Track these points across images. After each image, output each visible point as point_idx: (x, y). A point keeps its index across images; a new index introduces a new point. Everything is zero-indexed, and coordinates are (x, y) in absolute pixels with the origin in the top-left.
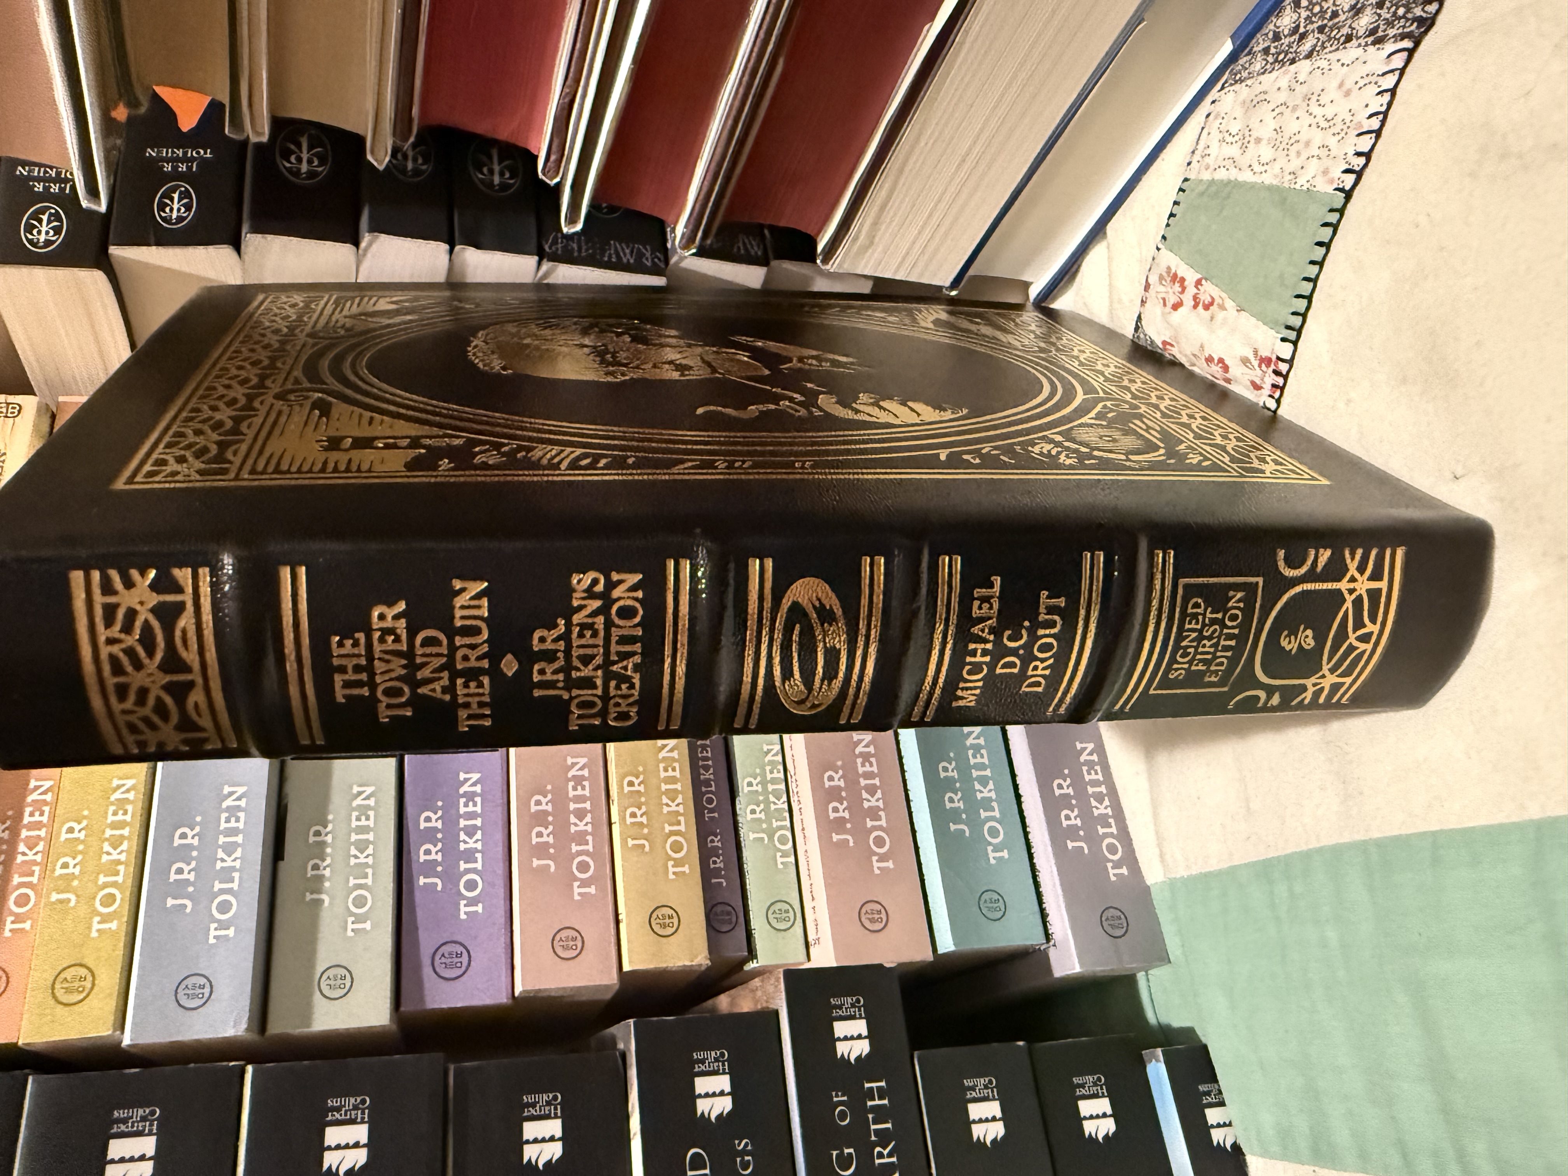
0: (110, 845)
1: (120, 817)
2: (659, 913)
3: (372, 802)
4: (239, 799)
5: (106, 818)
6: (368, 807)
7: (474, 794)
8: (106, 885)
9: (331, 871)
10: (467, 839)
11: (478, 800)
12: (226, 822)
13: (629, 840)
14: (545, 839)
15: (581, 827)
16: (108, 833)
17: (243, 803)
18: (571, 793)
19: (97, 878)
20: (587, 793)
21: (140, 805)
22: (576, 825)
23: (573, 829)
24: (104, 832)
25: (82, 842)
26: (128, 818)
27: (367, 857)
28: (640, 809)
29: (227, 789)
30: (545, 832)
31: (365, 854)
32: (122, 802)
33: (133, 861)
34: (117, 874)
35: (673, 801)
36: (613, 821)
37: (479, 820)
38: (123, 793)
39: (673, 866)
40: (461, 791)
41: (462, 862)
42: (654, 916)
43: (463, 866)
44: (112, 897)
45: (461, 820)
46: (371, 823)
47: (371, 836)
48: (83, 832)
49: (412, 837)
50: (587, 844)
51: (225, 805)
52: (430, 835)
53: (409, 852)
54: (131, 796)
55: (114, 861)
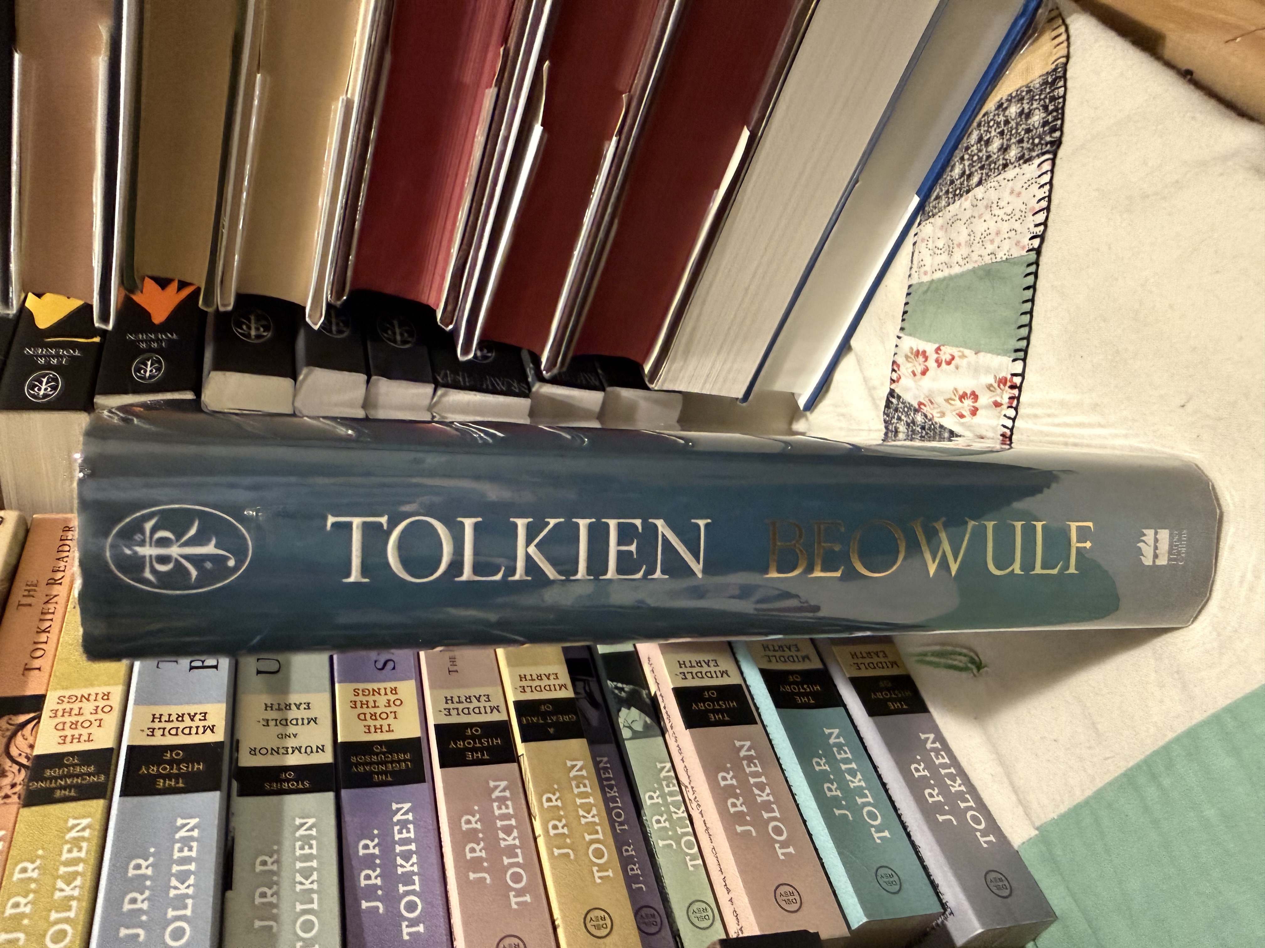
1: (74, 854)
2: (592, 915)
3: (314, 832)
4: (192, 830)
5: (60, 854)
6: (311, 837)
7: (407, 822)
8: (57, 922)
10: (404, 863)
11: (411, 826)
12: (179, 852)
13: (555, 849)
14: (477, 854)
15: (510, 841)
16: (63, 870)
17: (195, 833)
18: (497, 812)
19: (48, 917)
20: (511, 810)
21: (94, 839)
22: (505, 840)
23: (503, 844)
24: (58, 870)
25: (35, 880)
27: (312, 883)
29: (180, 822)
30: (478, 848)
31: (310, 880)
32: (76, 843)
34: (69, 909)
35: (589, 813)
36: (537, 834)
37: (413, 844)
38: (78, 831)
39: (598, 872)
40: (395, 819)
41: (400, 886)
42: (588, 918)
43: (402, 889)
44: (64, 933)
45: (397, 846)
46: (314, 851)
47: (314, 864)
48: (37, 871)
49: (352, 863)
50: (517, 856)
51: (177, 836)
52: (369, 862)
53: (351, 880)
54: (86, 834)
55: (66, 897)
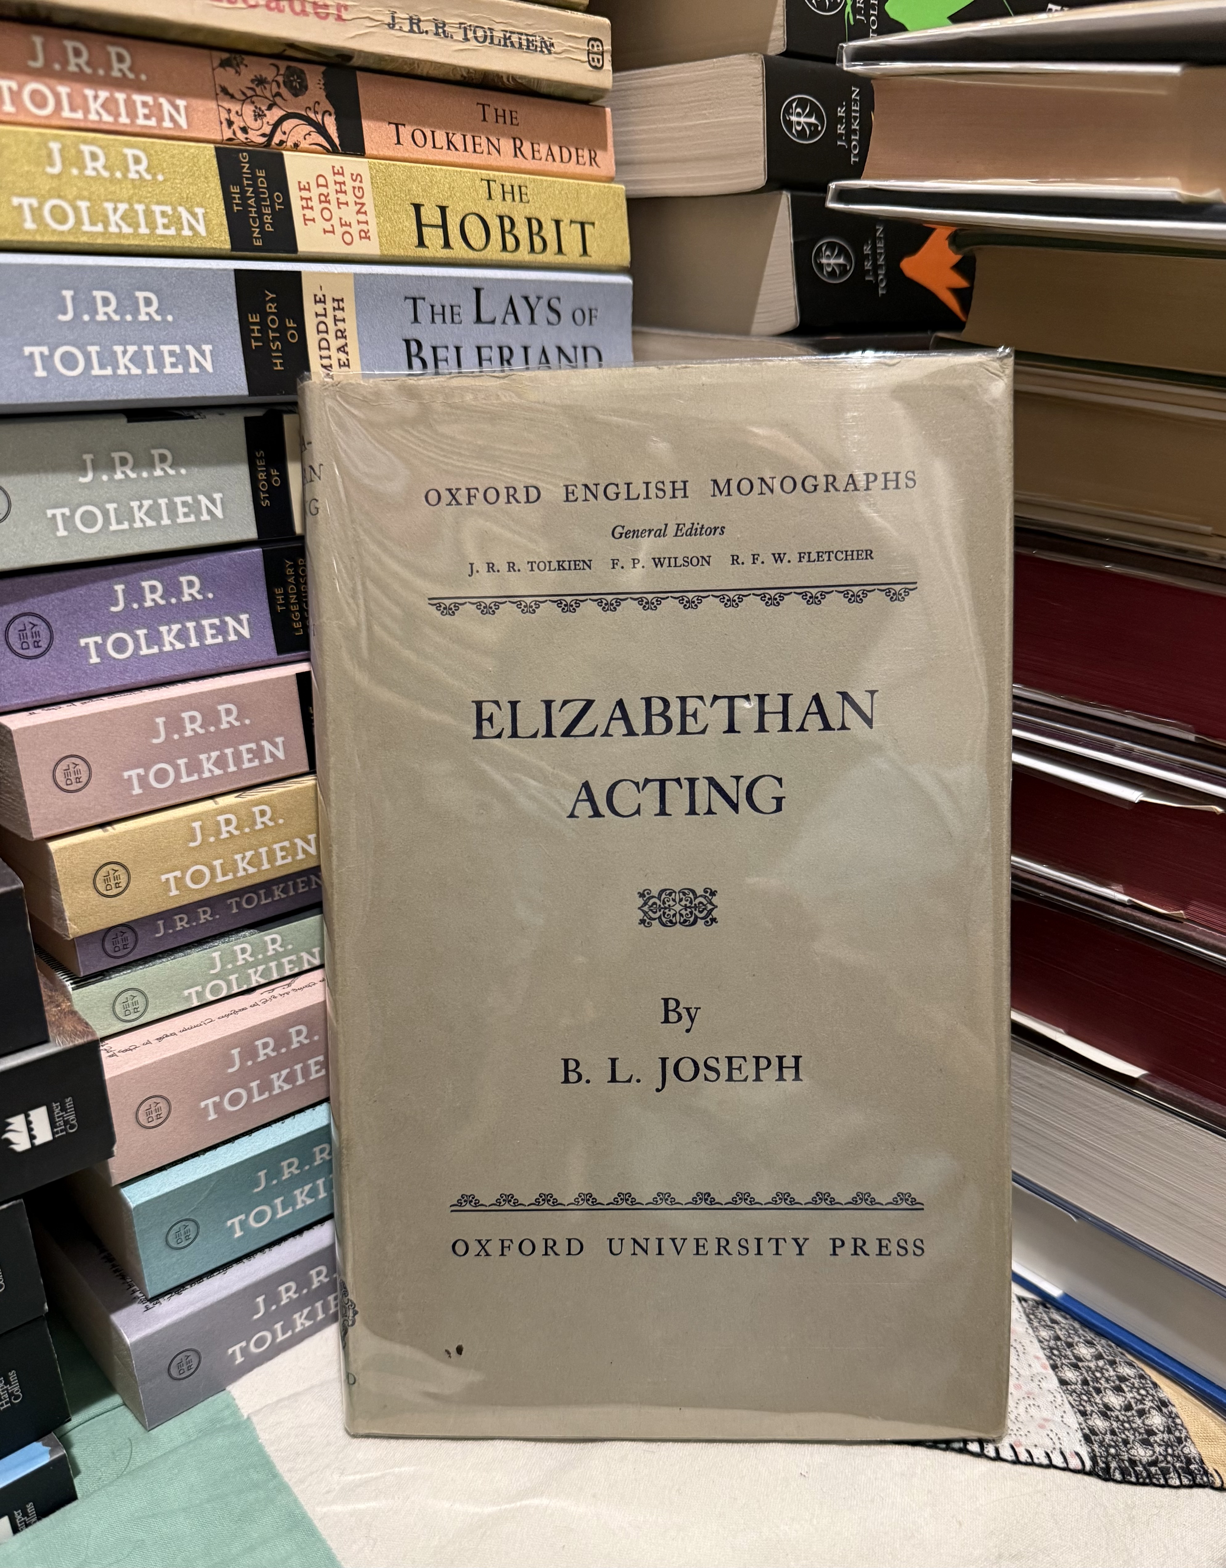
0: (125, 211)
1: (160, 221)
2: (121, 872)
3: (205, 517)
4: (197, 363)
6: (198, 513)
7: (225, 634)
8: (76, 210)
9: (121, 481)
10: (173, 633)
11: (220, 640)
12: (169, 351)
13: (199, 823)
14: (188, 726)
15: (207, 766)
16: (140, 208)
17: (194, 369)
18: (243, 748)
19: (83, 198)
20: (246, 765)
21: (177, 243)
22: (208, 759)
23: (203, 757)
24: (140, 202)
25: (125, 176)
26: (160, 231)
27: (142, 520)
28: (236, 828)
29: (207, 348)
30: (196, 726)
31: (145, 518)
32: (174, 221)
33: (109, 242)
34: (92, 223)
35: (248, 863)
37: (197, 645)
38: (188, 221)
39: (175, 877)
40: (228, 619)
41: (145, 631)
42: (116, 867)
43: (141, 633)
44: (63, 220)
45: (194, 624)
46: (181, 521)
47: (166, 521)
48: (136, 176)
49: (169, 569)
50: (189, 774)
51: (189, 348)
52: (172, 589)
53: (148, 568)
54: (186, 232)
55: (107, 217)
